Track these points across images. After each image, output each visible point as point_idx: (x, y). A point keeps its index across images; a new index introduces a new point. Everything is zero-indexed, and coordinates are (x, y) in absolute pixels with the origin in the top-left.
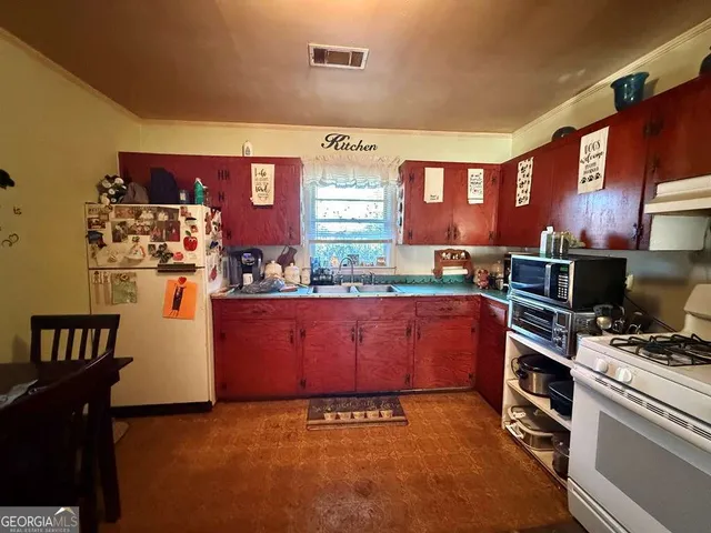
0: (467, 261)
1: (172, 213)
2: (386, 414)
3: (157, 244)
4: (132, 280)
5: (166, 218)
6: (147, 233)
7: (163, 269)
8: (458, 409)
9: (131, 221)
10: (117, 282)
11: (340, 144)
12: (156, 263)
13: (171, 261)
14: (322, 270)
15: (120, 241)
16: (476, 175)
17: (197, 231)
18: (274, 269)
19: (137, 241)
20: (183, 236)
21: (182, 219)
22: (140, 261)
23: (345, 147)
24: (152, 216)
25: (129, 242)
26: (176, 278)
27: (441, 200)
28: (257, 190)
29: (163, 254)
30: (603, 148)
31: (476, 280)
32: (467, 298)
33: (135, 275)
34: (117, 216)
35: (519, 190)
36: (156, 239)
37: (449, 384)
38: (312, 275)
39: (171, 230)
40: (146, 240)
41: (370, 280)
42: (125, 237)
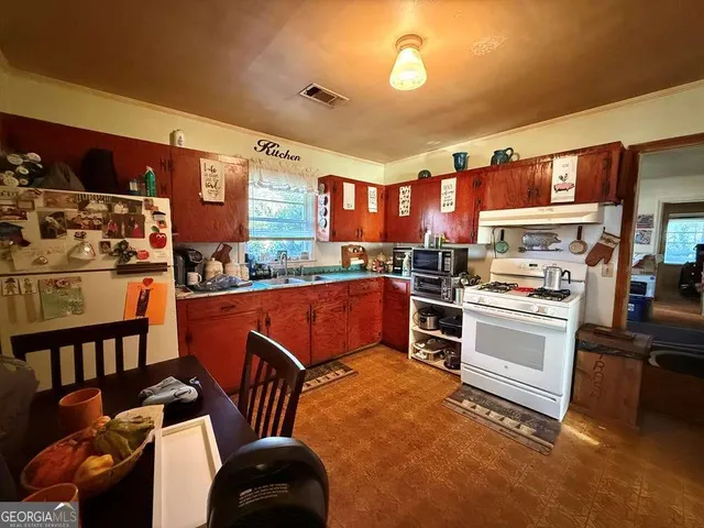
0: (363, 254)
1: (133, 206)
2: (341, 373)
3: (114, 242)
4: (74, 286)
5: (125, 211)
6: (98, 228)
7: (123, 270)
8: (380, 357)
9: (72, 213)
10: (50, 291)
11: (271, 150)
12: (112, 263)
13: (134, 261)
14: (260, 266)
15: (54, 237)
16: (372, 191)
17: (165, 227)
18: (215, 267)
19: (83, 236)
20: (149, 231)
21: (146, 213)
22: (88, 262)
23: (276, 154)
24: (104, 208)
25: (70, 238)
26: (139, 279)
27: (353, 208)
28: (207, 186)
29: (123, 252)
30: (454, 189)
31: (369, 267)
32: (377, 279)
33: (79, 279)
34: (48, 204)
35: (401, 206)
36: (111, 234)
37: (369, 343)
38: (251, 270)
39: (133, 225)
40: (96, 237)
41: (299, 273)
42: (62, 232)
